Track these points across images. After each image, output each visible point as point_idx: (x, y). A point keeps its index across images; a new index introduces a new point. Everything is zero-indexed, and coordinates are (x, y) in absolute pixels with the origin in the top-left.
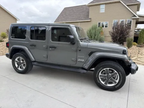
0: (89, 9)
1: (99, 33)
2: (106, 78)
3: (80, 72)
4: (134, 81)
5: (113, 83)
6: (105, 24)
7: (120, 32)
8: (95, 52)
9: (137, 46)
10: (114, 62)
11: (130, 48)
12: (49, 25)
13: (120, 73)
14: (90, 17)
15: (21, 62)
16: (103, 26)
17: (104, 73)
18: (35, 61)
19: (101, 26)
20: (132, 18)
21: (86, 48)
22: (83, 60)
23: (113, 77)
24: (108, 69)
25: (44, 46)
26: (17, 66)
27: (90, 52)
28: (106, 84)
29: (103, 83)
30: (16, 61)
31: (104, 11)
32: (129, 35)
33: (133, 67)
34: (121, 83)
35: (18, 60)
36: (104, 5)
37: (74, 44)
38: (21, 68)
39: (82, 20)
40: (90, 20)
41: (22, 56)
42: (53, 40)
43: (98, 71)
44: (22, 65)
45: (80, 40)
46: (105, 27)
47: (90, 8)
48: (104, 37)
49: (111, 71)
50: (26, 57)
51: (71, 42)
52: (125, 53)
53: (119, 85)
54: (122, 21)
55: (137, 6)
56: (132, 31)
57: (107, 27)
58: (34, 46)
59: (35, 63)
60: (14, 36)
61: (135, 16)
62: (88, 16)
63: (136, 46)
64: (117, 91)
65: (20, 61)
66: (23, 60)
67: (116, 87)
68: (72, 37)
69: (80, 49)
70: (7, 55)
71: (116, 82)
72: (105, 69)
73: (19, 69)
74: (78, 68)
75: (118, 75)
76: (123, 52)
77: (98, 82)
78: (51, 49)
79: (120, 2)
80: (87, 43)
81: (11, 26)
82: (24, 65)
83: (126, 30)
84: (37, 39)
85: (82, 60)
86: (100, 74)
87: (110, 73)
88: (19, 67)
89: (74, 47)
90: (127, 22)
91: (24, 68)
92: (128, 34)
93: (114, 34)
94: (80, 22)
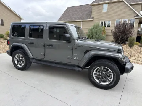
0: (92, 9)
1: (101, 32)
2: (101, 76)
3: (75, 70)
4: (130, 80)
5: (107, 82)
6: (107, 23)
7: (123, 32)
8: (90, 51)
9: (140, 46)
10: (108, 61)
11: (132, 48)
12: (46, 24)
13: (114, 72)
14: (92, 17)
15: (21, 59)
16: (105, 26)
17: (98, 71)
18: (33, 59)
19: (103, 25)
20: (135, 17)
21: (82, 46)
22: (79, 59)
23: (108, 76)
24: (102, 67)
25: (42, 44)
26: (16, 62)
27: (85, 50)
28: (100, 82)
29: (97, 81)
30: (16, 58)
31: (107, 11)
32: (132, 35)
33: (128, 66)
34: (114, 82)
35: (18, 57)
36: (107, 4)
37: (70, 42)
38: (20, 64)
39: (85, 19)
40: (92, 19)
41: (21, 53)
42: (50, 38)
43: (93, 70)
44: (21, 62)
45: (76, 39)
46: (108, 26)
47: (93, 7)
48: (105, 36)
49: (105, 70)
50: (25, 54)
51: (67, 41)
52: (120, 52)
53: (113, 83)
54: (125, 20)
55: (140, 5)
56: (135, 30)
57: (109, 26)
58: (32, 44)
59: (33, 61)
60: (17, 34)
61: (138, 15)
62: (91, 15)
63: (138, 46)
64: (111, 89)
65: (19, 58)
66: (22, 57)
67: (110, 85)
68: (68, 35)
69: (76, 48)
70: (8, 52)
71: (110, 81)
72: (99, 67)
73: (19, 66)
74: (74, 66)
75: (112, 73)
76: (118, 51)
77: (93, 80)
78: (48, 47)
79: (123, 1)
80: (83, 42)
81: (12, 25)
82: (23, 62)
83: (128, 29)
84: (38, 38)
85: (77, 58)
86: (95, 72)
87: (104, 71)
88: (19, 64)
89: (70, 46)
90: (130, 21)
91: (23, 65)
92: (130, 34)
93: (116, 33)
94: (82, 21)
